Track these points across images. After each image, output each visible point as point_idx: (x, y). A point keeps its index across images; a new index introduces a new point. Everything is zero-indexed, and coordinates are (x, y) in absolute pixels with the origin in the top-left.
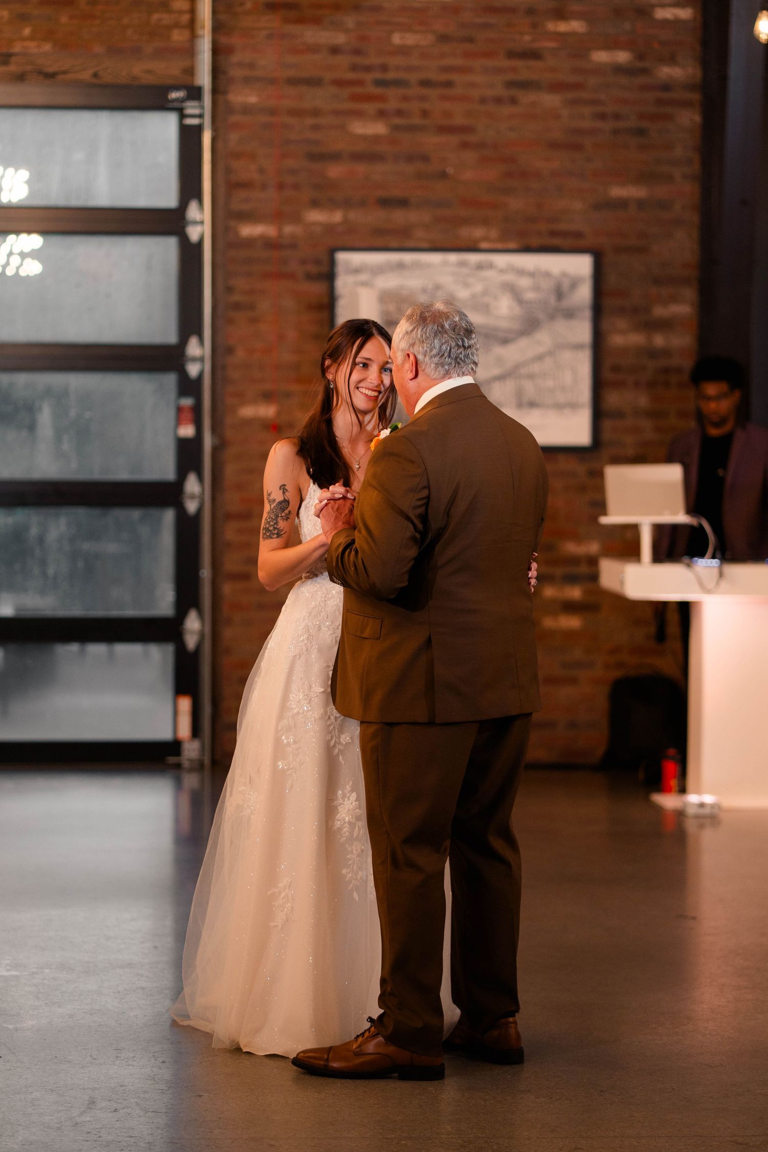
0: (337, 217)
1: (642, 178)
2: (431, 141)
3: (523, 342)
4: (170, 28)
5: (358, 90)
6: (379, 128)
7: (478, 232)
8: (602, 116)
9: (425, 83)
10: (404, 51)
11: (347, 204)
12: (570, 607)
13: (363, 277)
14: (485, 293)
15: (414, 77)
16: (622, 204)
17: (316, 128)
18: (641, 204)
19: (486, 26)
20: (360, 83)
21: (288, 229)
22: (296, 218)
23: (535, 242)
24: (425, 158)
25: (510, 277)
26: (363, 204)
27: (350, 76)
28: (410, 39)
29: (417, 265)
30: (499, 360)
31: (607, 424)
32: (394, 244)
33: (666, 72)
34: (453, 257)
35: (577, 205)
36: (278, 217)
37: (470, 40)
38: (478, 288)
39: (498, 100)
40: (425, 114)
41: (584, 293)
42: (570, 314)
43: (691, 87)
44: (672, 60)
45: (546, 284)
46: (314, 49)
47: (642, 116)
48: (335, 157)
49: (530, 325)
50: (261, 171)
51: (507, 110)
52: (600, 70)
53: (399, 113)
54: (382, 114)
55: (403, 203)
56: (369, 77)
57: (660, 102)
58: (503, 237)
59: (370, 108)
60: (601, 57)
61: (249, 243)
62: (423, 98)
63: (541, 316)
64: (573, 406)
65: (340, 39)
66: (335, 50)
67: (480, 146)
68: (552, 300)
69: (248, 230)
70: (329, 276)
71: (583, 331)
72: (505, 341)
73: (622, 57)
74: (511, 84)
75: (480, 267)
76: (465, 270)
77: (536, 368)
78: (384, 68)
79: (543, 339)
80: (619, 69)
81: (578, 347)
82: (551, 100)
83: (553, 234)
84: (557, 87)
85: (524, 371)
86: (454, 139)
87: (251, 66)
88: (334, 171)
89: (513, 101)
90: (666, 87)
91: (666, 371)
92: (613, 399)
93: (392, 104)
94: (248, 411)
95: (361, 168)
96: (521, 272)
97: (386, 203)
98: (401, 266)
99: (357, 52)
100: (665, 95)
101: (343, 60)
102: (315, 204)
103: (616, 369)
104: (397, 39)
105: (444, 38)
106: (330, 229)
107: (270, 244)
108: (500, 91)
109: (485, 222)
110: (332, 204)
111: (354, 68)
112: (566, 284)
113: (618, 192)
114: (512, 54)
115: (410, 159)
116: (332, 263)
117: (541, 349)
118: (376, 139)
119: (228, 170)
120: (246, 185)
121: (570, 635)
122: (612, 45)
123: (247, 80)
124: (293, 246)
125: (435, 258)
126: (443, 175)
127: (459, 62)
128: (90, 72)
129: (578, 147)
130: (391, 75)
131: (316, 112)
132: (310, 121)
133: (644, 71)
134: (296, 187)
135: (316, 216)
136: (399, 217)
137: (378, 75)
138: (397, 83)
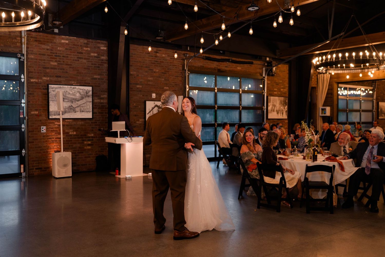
0: (49, 79)
1: (99, 75)
2: (65, 66)
3: (81, 101)
4: (16, 43)
5: (52, 57)
6: (56, 64)
7: (73, 82)
8: (93, 64)
9: (63, 56)
10: (60, 51)
11: (50, 76)
12: (89, 145)
13: (54, 89)
14: (75, 93)
15: (62, 55)
16: (96, 79)
17: (44, 63)
18: (99, 79)
19: (74, 48)
20: (52, 55)
21: (39, 80)
22: (41, 79)
23: (82, 85)
24: (64, 69)
25: (79, 90)
26: (53, 76)
27: (51, 54)
28: (61, 49)
29: (63, 87)
30: (77, 104)
31: (94, 114)
32: (58, 84)
33: (102, 58)
34: (69, 86)
35: (89, 79)
36: (38, 78)
37: (71, 50)
38: (74, 92)
39: (76, 60)
40: (63, 62)
41: (91, 93)
42: (88, 96)
43: (107, 60)
44: (103, 56)
45: (85, 91)
46: (44, 49)
47: (99, 65)
48: (48, 68)
49: (82, 98)
50: (34, 70)
51: (77, 62)
52: (92, 57)
53: (59, 61)
54: (56, 61)
55: (60, 77)
56: (54, 55)
57: (101, 62)
58: (77, 83)
59: (54, 60)
60: (92, 54)
61: (32, 82)
62: (63, 59)
63: (84, 97)
64: (89, 112)
65: (49, 48)
66: (48, 49)
67: (73, 68)
68: (86, 94)
69: (32, 80)
70: (48, 89)
71: (90, 99)
72: (78, 101)
73: (96, 55)
74: (78, 58)
75: (74, 88)
76: (71, 89)
77: (83, 105)
78: (56, 53)
79: (84, 101)
80: (95, 57)
81: (90, 102)
82: (84, 61)
83: (85, 83)
84: (85, 59)
85: (81, 106)
86: (69, 66)
87: (32, 51)
88: (48, 71)
89: (78, 60)
90: (102, 60)
91: (103, 106)
92: (95, 110)
93: (58, 60)
94: (33, 113)
95: (52, 70)
96: (81, 89)
97: (57, 77)
98: (60, 87)
99: (51, 50)
100: (102, 61)
101: (49, 51)
102: (44, 76)
103: (95, 106)
104: (58, 48)
105: (66, 49)
106: (47, 81)
107: (36, 83)
108: (76, 59)
109: (74, 81)
110: (48, 76)
111: (51, 53)
112: (88, 92)
113: (95, 77)
114: (78, 53)
115: (61, 69)
116: (48, 87)
117: (84, 102)
118: (55, 65)
119: (28, 69)
120: (32, 72)
121: (89, 150)
122: (94, 53)
123: (31, 53)
124: (41, 83)
125: (66, 86)
126: (67, 72)
127: (69, 53)
128: (1, 49)
129: (89, 69)
130: (57, 55)
131: (44, 60)
132: (43, 61)
133: (99, 57)
134: (41, 73)
135: (44, 78)
136: (59, 79)
137: (56, 54)
138: (59, 56)
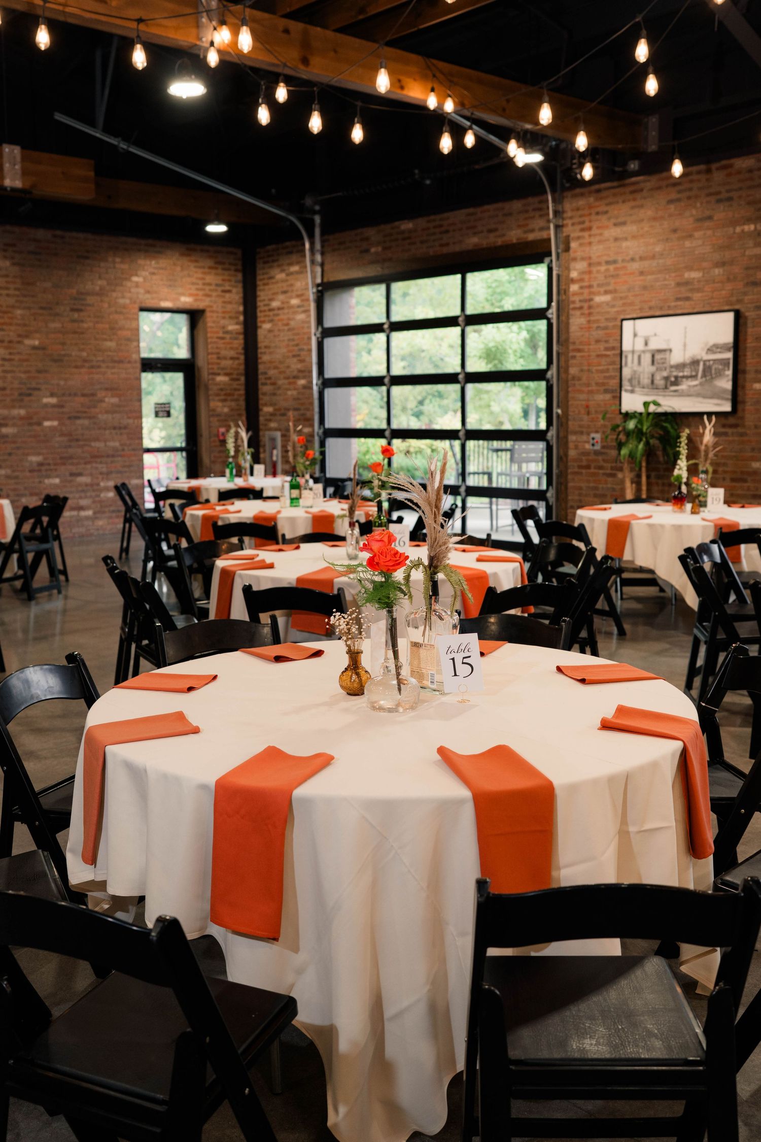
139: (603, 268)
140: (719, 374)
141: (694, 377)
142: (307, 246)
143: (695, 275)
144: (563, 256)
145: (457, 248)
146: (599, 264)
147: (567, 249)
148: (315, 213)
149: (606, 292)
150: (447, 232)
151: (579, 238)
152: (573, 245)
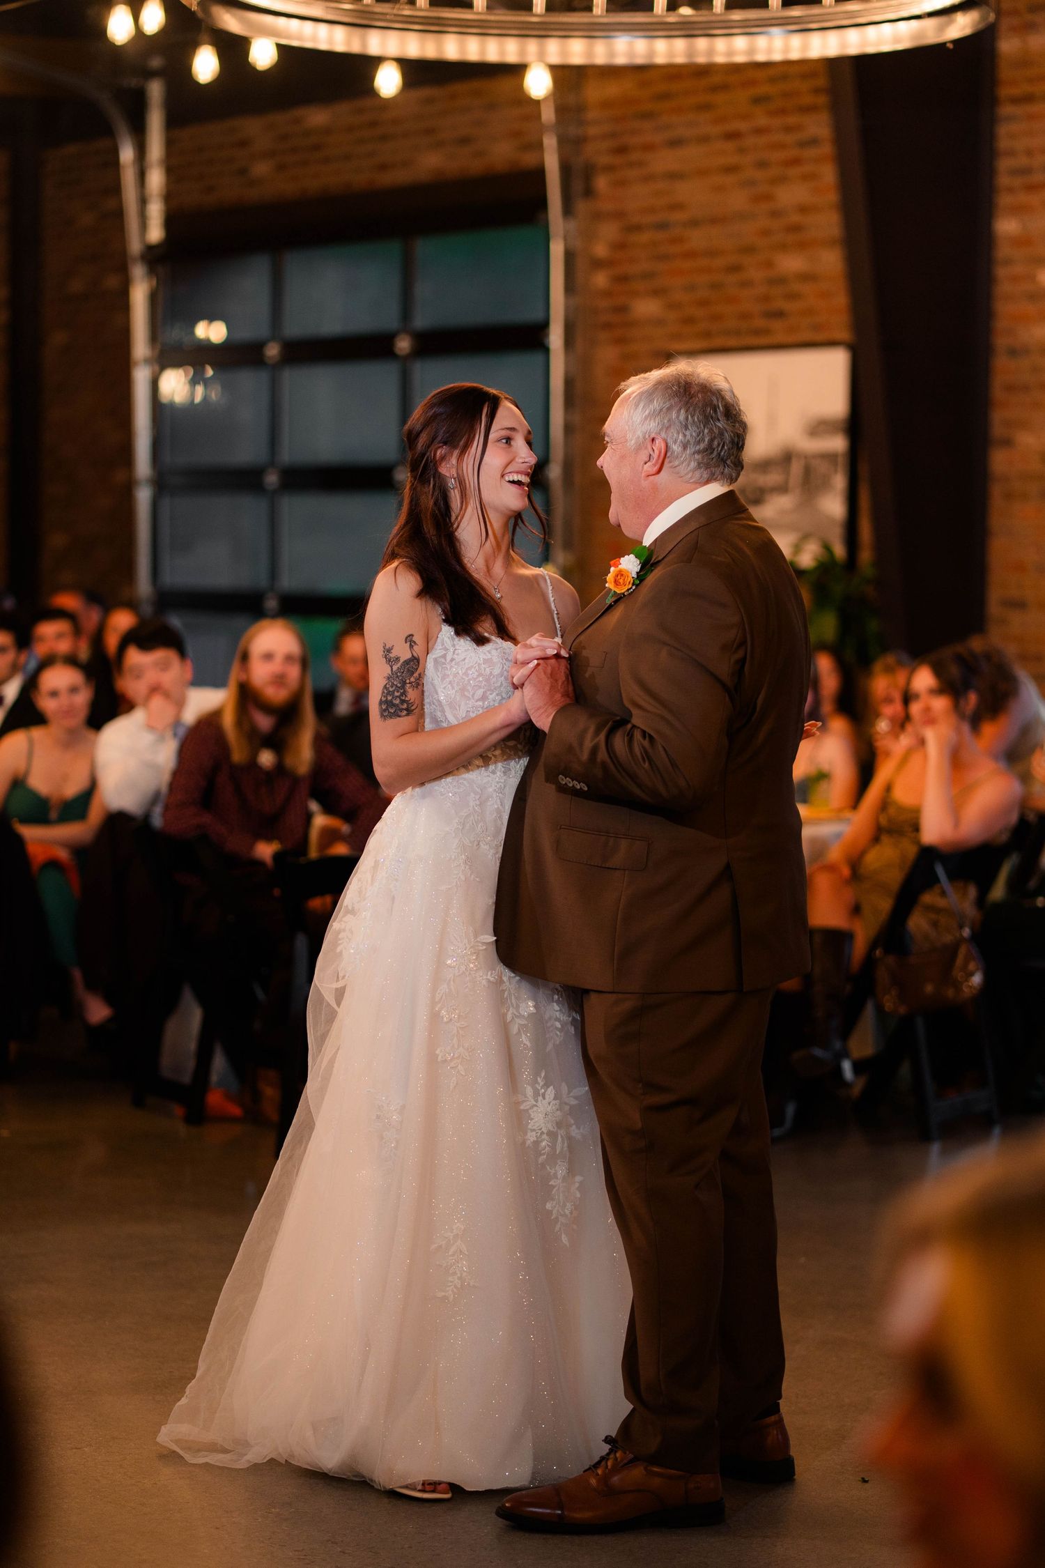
139: (644, 237)
140: (825, 485)
141: (783, 489)
142: (127, 154)
143: (792, 263)
144: (581, 206)
145: (399, 177)
146: (638, 228)
147: (589, 192)
148: (150, 74)
149: (657, 293)
150: (384, 138)
151: (610, 169)
152: (601, 183)
